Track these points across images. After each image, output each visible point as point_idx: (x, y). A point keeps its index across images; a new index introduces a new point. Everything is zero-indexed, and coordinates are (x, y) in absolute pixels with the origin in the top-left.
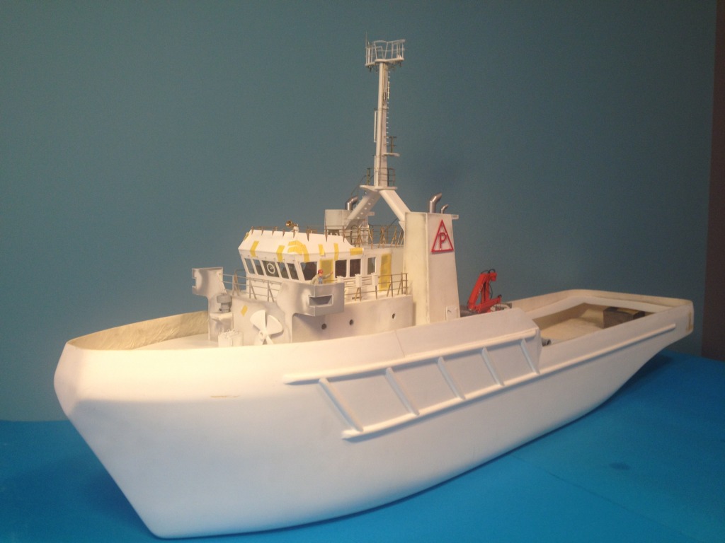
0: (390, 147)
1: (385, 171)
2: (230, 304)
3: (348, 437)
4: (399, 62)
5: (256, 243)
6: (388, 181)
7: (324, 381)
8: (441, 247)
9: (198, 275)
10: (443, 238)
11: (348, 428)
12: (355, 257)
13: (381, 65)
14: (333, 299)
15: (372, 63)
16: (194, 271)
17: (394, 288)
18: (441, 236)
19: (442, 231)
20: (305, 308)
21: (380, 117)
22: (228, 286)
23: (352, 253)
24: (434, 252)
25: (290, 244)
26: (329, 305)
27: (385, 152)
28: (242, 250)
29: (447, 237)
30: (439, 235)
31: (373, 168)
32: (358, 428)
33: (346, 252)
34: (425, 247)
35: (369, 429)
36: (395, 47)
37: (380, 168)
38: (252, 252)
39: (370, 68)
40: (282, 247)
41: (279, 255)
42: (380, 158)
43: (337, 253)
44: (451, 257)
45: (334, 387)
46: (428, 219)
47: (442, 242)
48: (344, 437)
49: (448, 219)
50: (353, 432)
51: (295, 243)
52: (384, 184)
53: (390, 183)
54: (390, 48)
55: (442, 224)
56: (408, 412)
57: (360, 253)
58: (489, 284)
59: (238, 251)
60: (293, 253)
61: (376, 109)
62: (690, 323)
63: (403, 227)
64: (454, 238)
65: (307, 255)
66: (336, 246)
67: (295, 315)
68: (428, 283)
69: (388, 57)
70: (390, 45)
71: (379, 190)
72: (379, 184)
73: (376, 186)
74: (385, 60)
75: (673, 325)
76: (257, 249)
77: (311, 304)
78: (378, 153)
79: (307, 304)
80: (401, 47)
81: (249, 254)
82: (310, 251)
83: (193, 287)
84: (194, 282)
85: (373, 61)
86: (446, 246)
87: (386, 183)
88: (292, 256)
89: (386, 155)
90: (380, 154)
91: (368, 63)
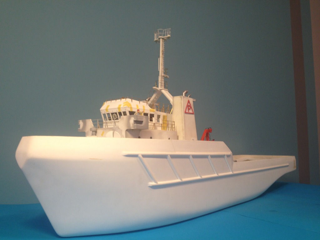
0: (165, 73)
1: (163, 82)
2: (96, 132)
3: (151, 185)
4: (169, 38)
5: (108, 106)
6: (164, 86)
7: (140, 156)
8: (189, 111)
9: (81, 123)
10: (189, 108)
11: (151, 181)
12: (152, 113)
13: (161, 39)
14: (144, 122)
15: (157, 39)
16: (79, 121)
17: (169, 126)
18: (189, 107)
19: (189, 104)
20: (131, 125)
21: (161, 60)
22: (95, 125)
23: (150, 111)
24: (186, 113)
25: (124, 103)
26: (142, 125)
27: (163, 75)
28: (101, 110)
29: (191, 107)
30: (188, 106)
31: (158, 81)
32: (156, 182)
33: (148, 110)
34: (182, 110)
35: (160, 183)
36: (167, 32)
37: (161, 80)
38: (107, 110)
39: (156, 41)
40: (120, 105)
41: (119, 108)
42: (161, 77)
43: (144, 109)
44: (193, 117)
45: (145, 160)
46: (183, 98)
47: (189, 109)
48: (149, 185)
49: (191, 100)
50: (153, 183)
51: (126, 102)
52: (163, 88)
53: (165, 87)
54: (164, 32)
55: (189, 102)
56: (177, 179)
57: (154, 111)
58: (209, 134)
59: (100, 111)
60: (125, 106)
61: (159, 57)
62: (294, 164)
63: (172, 104)
64: (194, 109)
65: (131, 108)
66: (144, 106)
67: (127, 130)
68: (184, 126)
69: (164, 35)
70: (165, 31)
71: (161, 90)
72: (161, 87)
73: (159, 88)
74: (163, 37)
75: (288, 164)
76: (109, 108)
77: (134, 123)
78: (160, 74)
79: (132, 124)
80: (169, 31)
81: (105, 111)
82: (133, 107)
83: (79, 128)
84: (79, 126)
85: (158, 38)
86: (191, 111)
87: (164, 87)
88: (125, 107)
89: (164, 76)
90: (161, 75)
91: (155, 39)
